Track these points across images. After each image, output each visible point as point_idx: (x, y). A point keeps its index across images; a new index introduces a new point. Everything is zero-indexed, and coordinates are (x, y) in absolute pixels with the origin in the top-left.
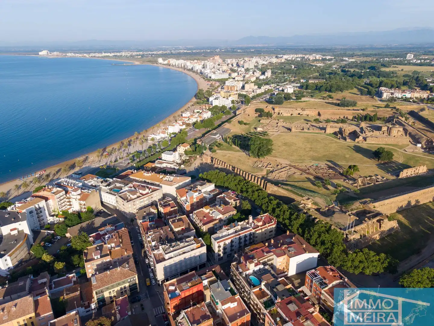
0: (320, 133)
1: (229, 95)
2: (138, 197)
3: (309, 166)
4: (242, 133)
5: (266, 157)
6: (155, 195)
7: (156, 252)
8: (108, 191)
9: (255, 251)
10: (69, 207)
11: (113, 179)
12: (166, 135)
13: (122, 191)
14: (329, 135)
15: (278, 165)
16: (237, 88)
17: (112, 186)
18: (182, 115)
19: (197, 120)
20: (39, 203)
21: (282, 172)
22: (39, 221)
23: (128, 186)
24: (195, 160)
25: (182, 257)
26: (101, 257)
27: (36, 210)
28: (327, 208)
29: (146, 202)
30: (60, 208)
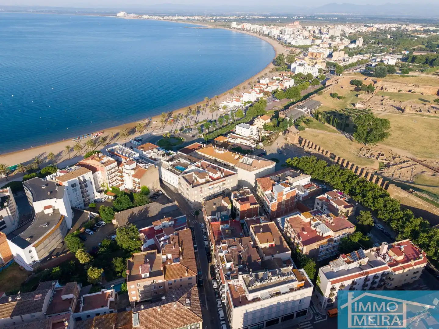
1: (315, 62)
2: (208, 182)
4: (336, 109)
5: (376, 144)
7: (232, 282)
8: (170, 167)
10: (120, 183)
11: (177, 153)
12: (240, 104)
13: (187, 170)
15: (394, 158)
16: (323, 55)
17: (174, 162)
18: (259, 82)
19: (278, 88)
20: (84, 175)
21: (403, 167)
22: (83, 197)
23: (196, 164)
24: (276, 138)
25: (274, 301)
26: (151, 275)
27: (80, 183)
29: (216, 190)
30: (109, 183)
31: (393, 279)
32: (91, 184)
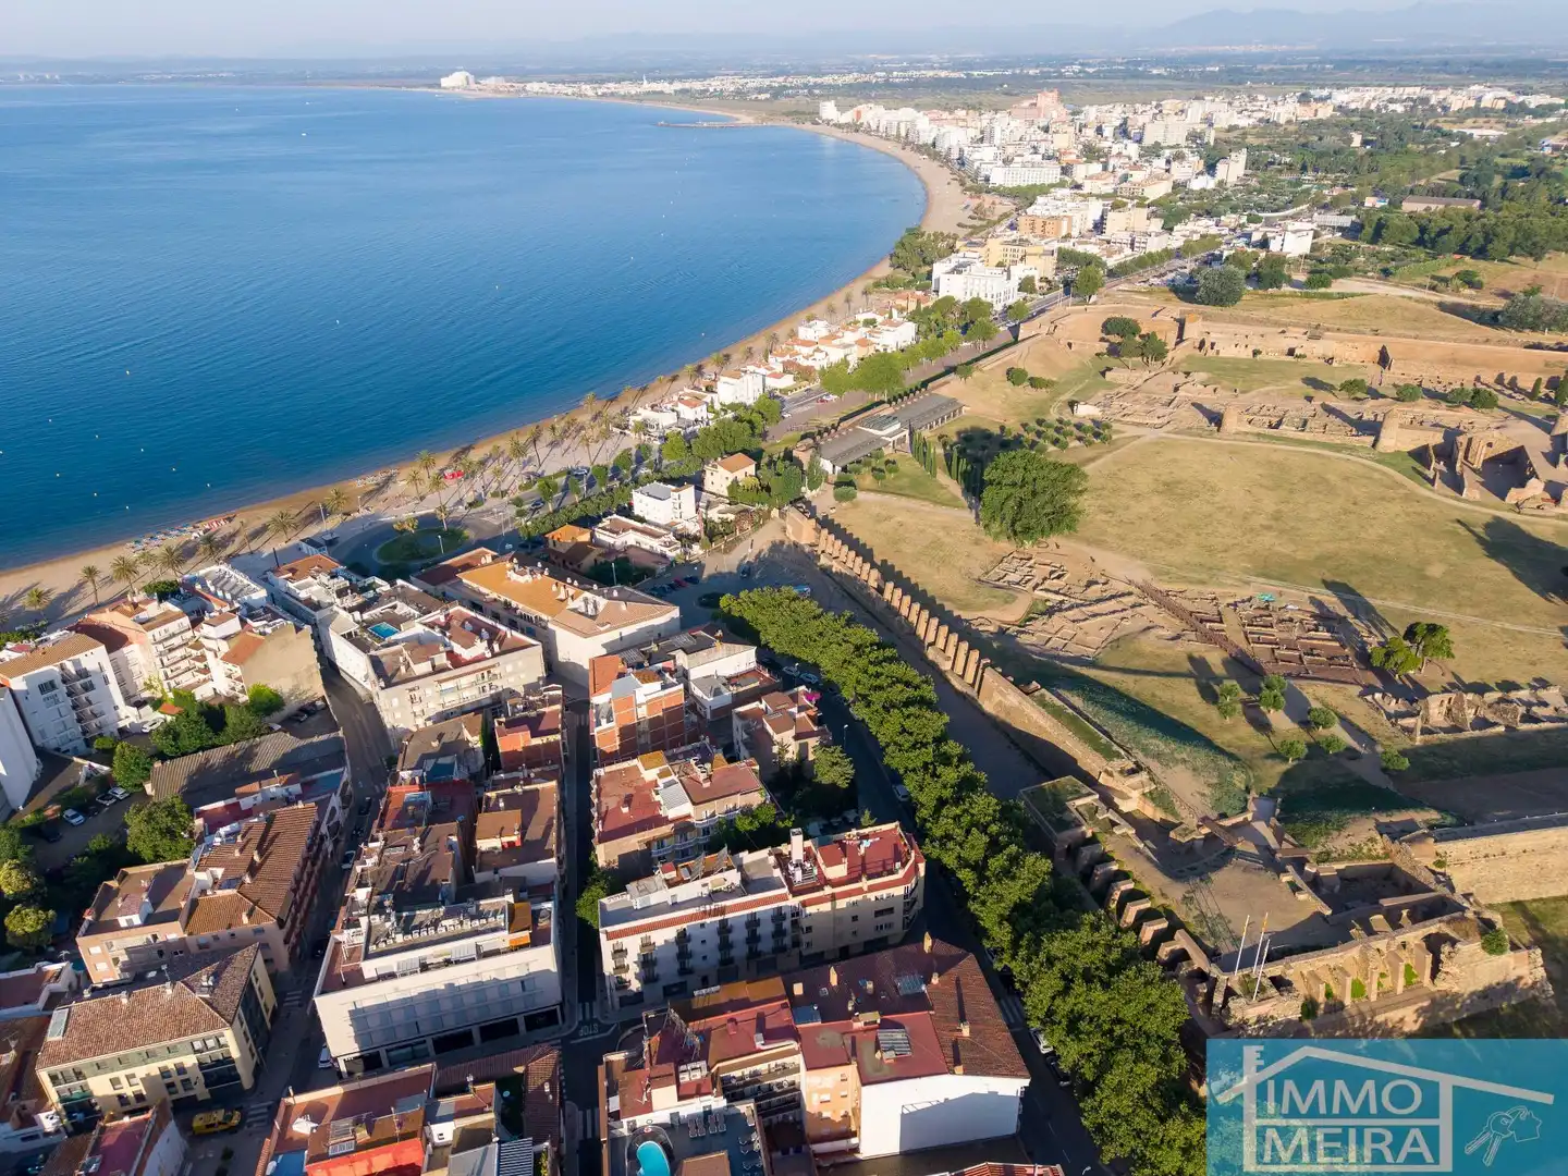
0: (1352, 449)
1: (1020, 254)
2: (436, 670)
3: (1231, 601)
4: (1005, 424)
5: (1053, 539)
6: (509, 668)
7: (344, 937)
8: (355, 629)
9: (730, 1015)
10: (198, 677)
11: (392, 585)
12: (701, 412)
14: (1390, 459)
15: (1090, 584)
16: (1070, 226)
17: (376, 612)
19: (848, 356)
20: (80, 656)
21: (1098, 615)
22: (80, 720)
23: (429, 618)
24: (756, 527)
26: (149, 920)
27: (66, 681)
28: (1206, 830)
29: (466, 694)
30: (167, 678)
31: (809, 929)
32: (106, 681)
